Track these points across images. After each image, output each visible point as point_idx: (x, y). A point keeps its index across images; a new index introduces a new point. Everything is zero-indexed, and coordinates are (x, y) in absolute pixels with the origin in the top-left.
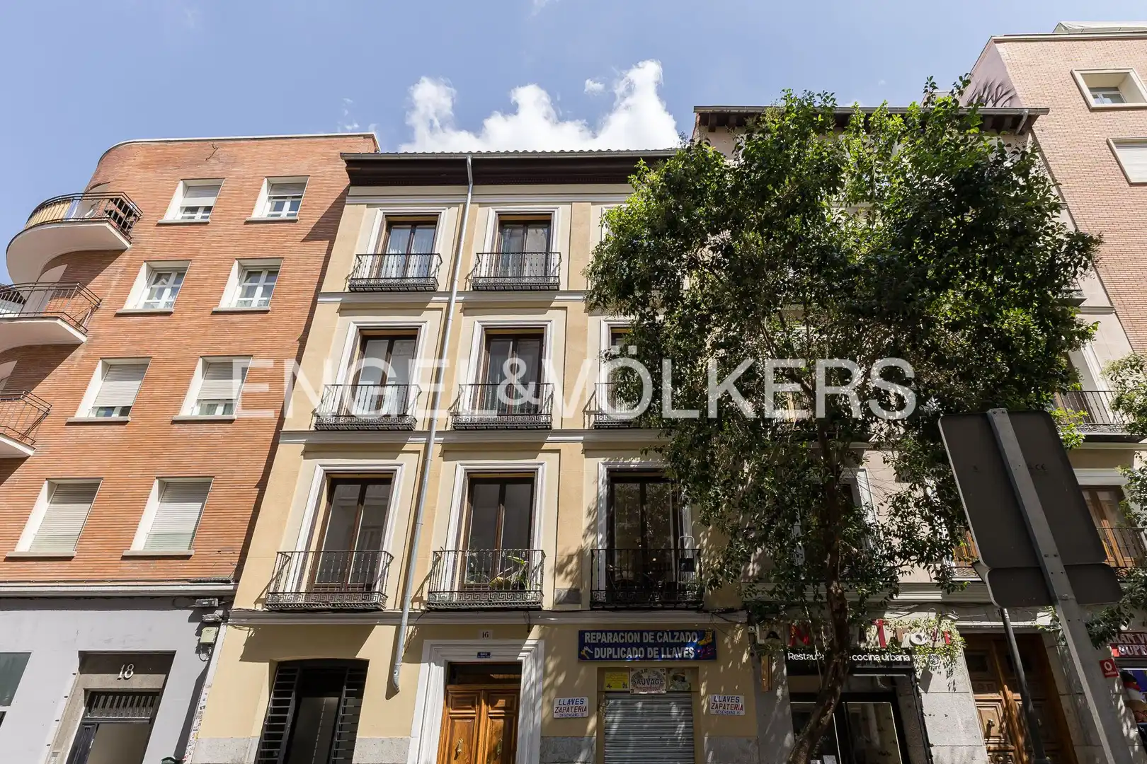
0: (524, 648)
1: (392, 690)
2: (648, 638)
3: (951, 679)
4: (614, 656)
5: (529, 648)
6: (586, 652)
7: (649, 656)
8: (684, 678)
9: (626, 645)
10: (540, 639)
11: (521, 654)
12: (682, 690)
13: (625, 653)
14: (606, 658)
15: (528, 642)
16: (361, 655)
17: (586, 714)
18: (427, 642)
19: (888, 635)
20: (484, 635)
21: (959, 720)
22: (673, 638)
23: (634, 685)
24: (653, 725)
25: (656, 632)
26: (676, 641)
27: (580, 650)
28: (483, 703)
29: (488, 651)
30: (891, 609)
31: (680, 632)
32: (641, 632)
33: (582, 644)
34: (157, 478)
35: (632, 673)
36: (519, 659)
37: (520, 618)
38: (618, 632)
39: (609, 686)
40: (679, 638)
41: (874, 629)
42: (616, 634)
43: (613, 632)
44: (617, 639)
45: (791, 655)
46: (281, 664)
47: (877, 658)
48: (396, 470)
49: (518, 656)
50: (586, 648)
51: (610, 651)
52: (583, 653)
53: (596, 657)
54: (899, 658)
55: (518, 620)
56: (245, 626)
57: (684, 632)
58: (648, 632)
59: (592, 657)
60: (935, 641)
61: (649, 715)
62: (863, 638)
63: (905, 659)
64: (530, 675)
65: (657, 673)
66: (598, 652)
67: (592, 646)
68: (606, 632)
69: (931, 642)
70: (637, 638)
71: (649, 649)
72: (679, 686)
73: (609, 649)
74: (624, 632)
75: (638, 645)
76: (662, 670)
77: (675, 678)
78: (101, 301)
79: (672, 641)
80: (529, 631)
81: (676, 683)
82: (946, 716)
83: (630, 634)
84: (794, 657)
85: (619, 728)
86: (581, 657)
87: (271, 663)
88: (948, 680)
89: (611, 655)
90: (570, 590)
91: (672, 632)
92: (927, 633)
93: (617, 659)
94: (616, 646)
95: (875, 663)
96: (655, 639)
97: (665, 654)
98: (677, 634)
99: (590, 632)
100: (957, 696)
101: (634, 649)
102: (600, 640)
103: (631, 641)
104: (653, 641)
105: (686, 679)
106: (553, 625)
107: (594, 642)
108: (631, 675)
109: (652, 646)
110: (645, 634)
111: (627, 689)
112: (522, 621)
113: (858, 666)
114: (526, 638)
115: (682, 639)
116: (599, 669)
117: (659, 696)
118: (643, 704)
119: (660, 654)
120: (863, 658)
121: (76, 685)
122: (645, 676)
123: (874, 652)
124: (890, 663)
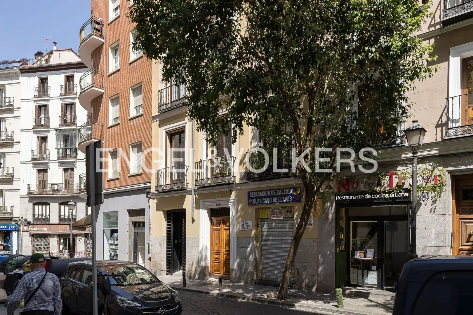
0: (230, 201)
1: (193, 220)
2: (273, 193)
3: (433, 206)
4: (260, 203)
5: (232, 201)
6: (251, 201)
7: (274, 202)
8: (291, 211)
9: (265, 197)
10: (235, 197)
11: (230, 204)
12: (290, 217)
13: (264, 201)
14: (257, 204)
15: (231, 198)
16: (184, 207)
17: (251, 228)
18: (201, 201)
19: (396, 181)
20: (217, 196)
21: (433, 231)
22: (283, 192)
23: (271, 215)
24: (279, 233)
25: (276, 190)
26: (284, 193)
27: (248, 200)
28: (222, 224)
29: (218, 203)
30: (402, 164)
31: (286, 189)
32: (271, 190)
33: (249, 198)
34: (130, 144)
35: (270, 210)
36: (229, 206)
37: (227, 188)
38: (262, 191)
39: (262, 216)
40: (285, 192)
41: (387, 178)
42: (261, 192)
43: (260, 191)
44: (262, 195)
45: (338, 197)
46: (168, 211)
47: (387, 196)
48: (185, 126)
49: (228, 205)
50: (250, 200)
51: (259, 200)
52: (249, 202)
53: (254, 203)
54: (401, 195)
55: (226, 189)
56: (155, 198)
57: (288, 188)
58: (273, 190)
59: (252, 203)
60: (427, 183)
61: (277, 228)
62: (379, 184)
63: (404, 195)
64: (233, 213)
65: (280, 209)
66: (255, 201)
67: (252, 198)
68: (257, 191)
69: (425, 183)
70: (269, 193)
71: (274, 198)
72: (289, 215)
73: (259, 199)
74: (264, 191)
75: (269, 197)
76: (282, 208)
77: (287, 211)
78: (103, 71)
79: (283, 194)
80: (231, 194)
81: (288, 213)
82: (425, 229)
83: (266, 191)
84: (339, 198)
85: (266, 234)
86: (249, 204)
87: (164, 211)
88: (432, 207)
89: (259, 202)
90: (245, 173)
91: (283, 189)
92: (423, 178)
93: (261, 204)
94: (261, 198)
95: (385, 198)
96: (276, 193)
97: (280, 200)
98: (285, 190)
99: (251, 192)
100: (436, 217)
101: (268, 199)
102: (255, 195)
103: (266, 195)
104: (275, 194)
105: (292, 211)
106: (239, 190)
107: (253, 196)
108: (270, 211)
109: (275, 196)
110: (272, 191)
111: (268, 217)
112: (228, 190)
113: (375, 201)
114: (230, 197)
115: (287, 193)
116: (256, 209)
117: (280, 220)
118: (276, 224)
119: (278, 201)
120: (378, 196)
121: (129, 220)
122: (275, 211)
123: (384, 192)
124: (394, 198)
